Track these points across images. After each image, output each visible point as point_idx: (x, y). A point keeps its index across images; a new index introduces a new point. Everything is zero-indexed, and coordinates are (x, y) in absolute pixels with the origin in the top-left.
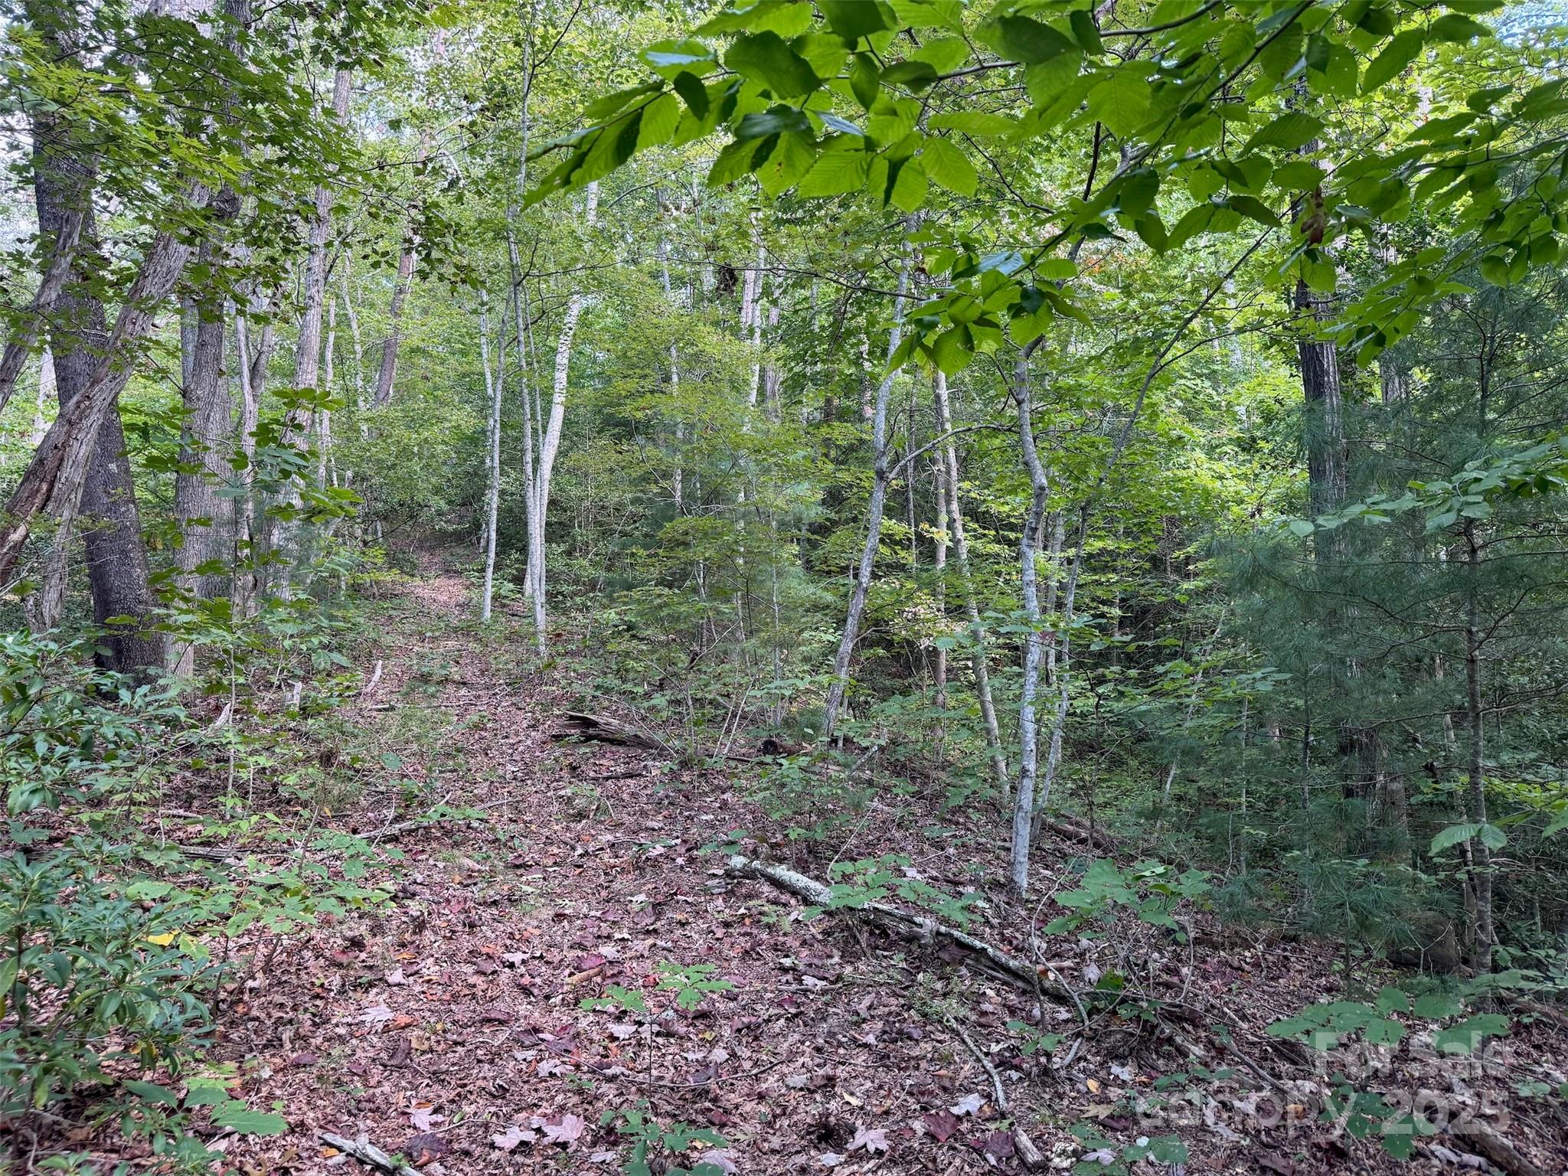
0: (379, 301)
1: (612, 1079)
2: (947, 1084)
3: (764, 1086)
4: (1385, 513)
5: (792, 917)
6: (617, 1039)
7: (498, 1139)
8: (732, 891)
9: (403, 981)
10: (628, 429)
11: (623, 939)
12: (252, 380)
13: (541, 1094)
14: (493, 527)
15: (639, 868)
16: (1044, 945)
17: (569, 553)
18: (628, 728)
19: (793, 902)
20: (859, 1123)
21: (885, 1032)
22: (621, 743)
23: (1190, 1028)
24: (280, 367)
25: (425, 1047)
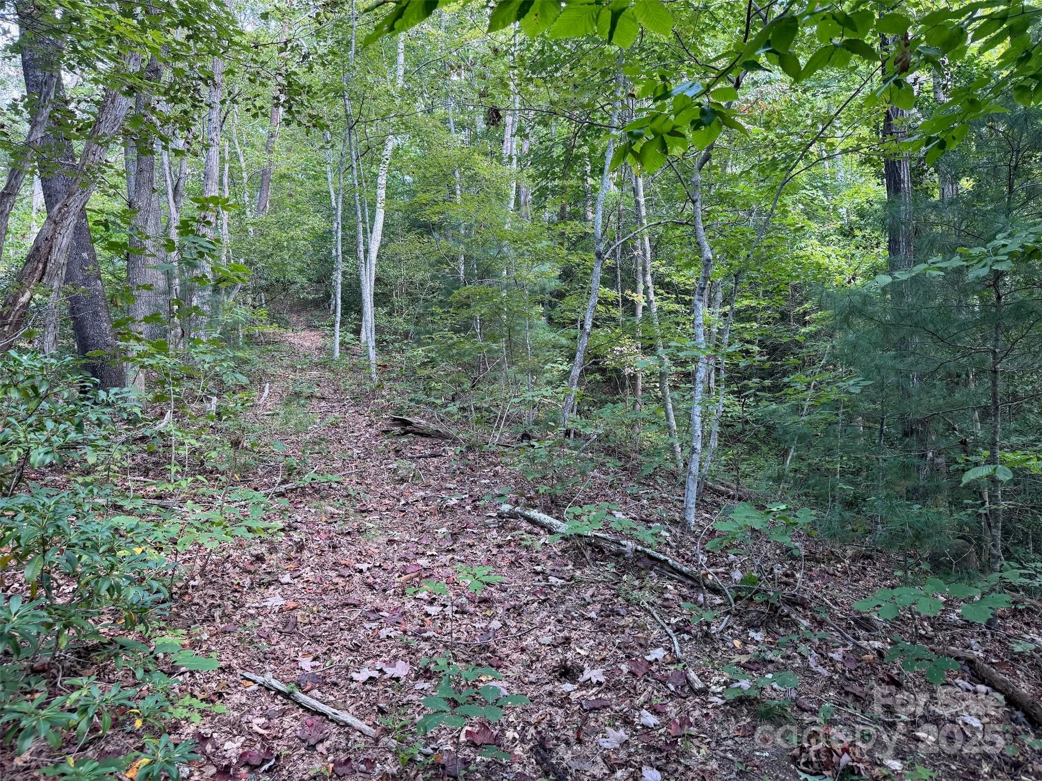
0: (258, 143)
1: (427, 639)
2: (643, 642)
3: (525, 643)
4: (940, 269)
5: (542, 541)
6: (430, 615)
7: (355, 676)
8: (503, 527)
9: (291, 581)
10: (428, 228)
11: (432, 555)
12: (174, 197)
13: (382, 649)
14: (339, 296)
15: (441, 512)
16: (706, 559)
17: (390, 314)
18: (432, 426)
19: (542, 532)
20: (586, 665)
21: (602, 611)
22: (427, 436)
23: (801, 609)
24: (193, 189)
25: (307, 621)
